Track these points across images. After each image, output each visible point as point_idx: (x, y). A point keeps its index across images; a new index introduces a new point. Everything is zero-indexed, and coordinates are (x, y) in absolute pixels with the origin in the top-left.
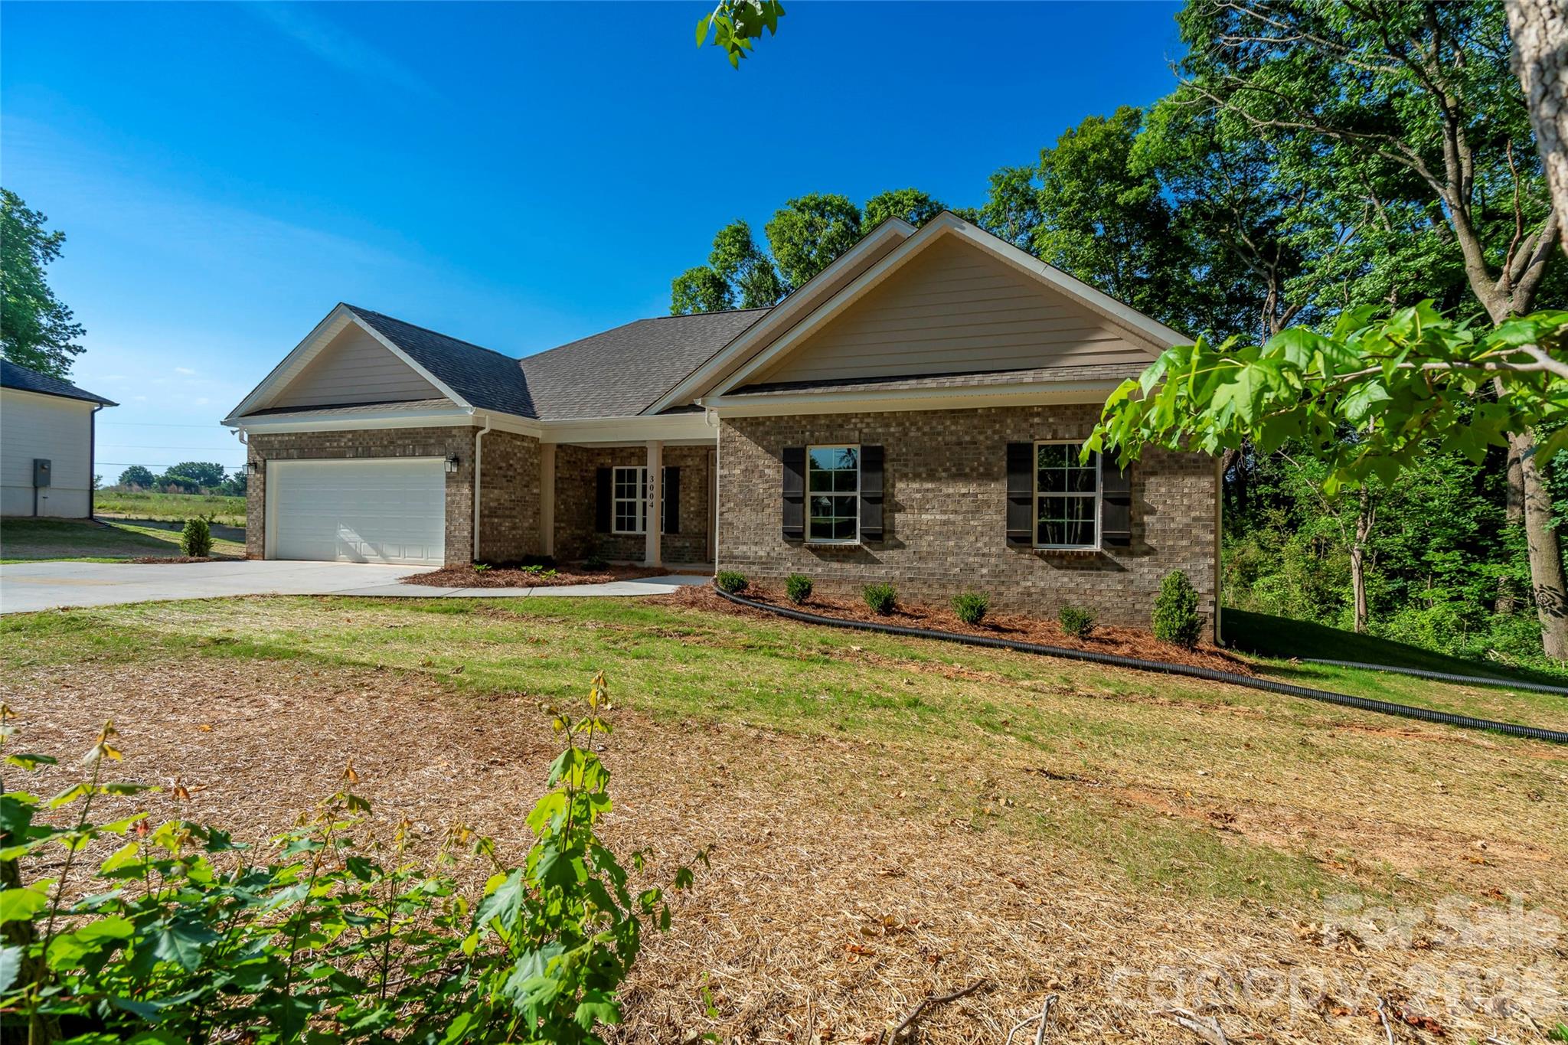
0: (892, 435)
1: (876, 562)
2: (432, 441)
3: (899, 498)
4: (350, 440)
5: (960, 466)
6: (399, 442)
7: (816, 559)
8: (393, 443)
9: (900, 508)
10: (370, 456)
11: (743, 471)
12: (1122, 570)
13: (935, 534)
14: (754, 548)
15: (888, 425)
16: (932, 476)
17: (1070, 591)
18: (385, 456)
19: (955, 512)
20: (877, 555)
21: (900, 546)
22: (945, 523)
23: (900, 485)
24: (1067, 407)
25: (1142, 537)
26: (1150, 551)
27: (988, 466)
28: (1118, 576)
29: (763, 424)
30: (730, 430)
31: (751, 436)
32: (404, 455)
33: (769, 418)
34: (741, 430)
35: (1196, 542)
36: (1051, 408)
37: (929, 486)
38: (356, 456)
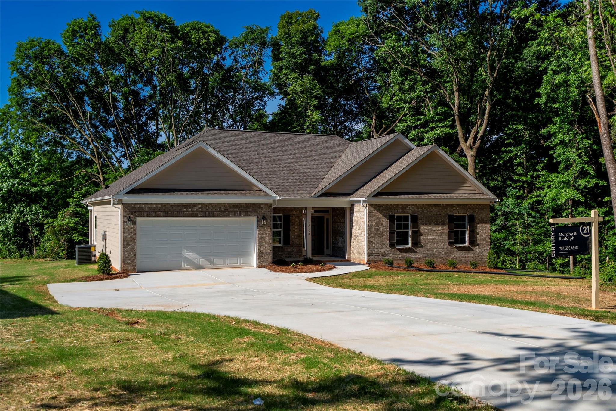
0: (419, 211)
1: (416, 252)
2: (250, 210)
3: (422, 231)
4: (200, 208)
5: (437, 221)
6: (231, 210)
7: (399, 253)
8: (227, 210)
9: (422, 235)
10: (213, 216)
11: (376, 223)
12: (473, 250)
13: (432, 242)
14: (380, 250)
15: (418, 208)
16: (430, 224)
17: (463, 257)
18: (223, 216)
19: (436, 235)
20: (416, 250)
21: (422, 246)
22: (434, 239)
23: (422, 227)
24: (461, 205)
25: (476, 241)
26: (478, 245)
27: (443, 221)
28: (471, 252)
29: (382, 206)
30: (371, 208)
31: (378, 210)
32: (234, 216)
33: (384, 205)
34: (375, 208)
35: (487, 242)
36: (458, 205)
37: (429, 228)
38: (205, 216)
